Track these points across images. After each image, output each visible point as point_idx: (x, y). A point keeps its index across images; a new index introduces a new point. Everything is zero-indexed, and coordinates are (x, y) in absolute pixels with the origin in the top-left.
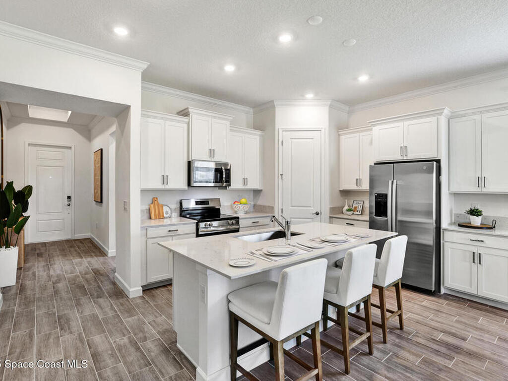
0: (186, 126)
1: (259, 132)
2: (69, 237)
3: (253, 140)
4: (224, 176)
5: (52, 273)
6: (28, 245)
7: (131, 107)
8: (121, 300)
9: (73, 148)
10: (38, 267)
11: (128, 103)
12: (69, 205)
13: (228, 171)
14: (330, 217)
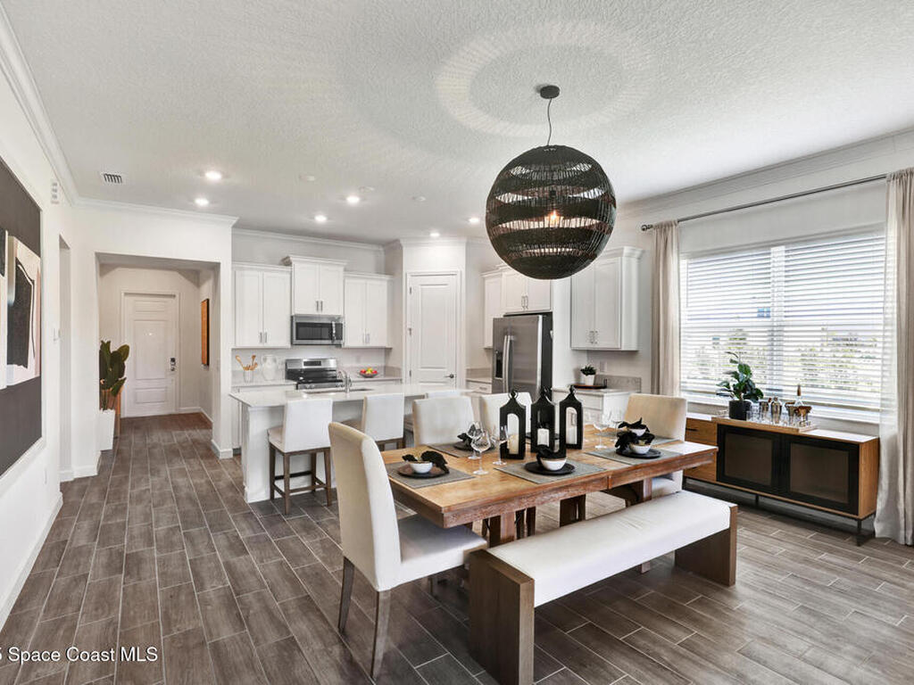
0: (289, 276)
1: (387, 278)
2: (173, 411)
3: (378, 287)
4: (334, 332)
5: (148, 441)
6: (124, 419)
7: (222, 266)
8: (210, 461)
9: (177, 296)
10: (135, 438)
11: (218, 261)
12: (173, 370)
13: (339, 326)
14: (468, 381)
